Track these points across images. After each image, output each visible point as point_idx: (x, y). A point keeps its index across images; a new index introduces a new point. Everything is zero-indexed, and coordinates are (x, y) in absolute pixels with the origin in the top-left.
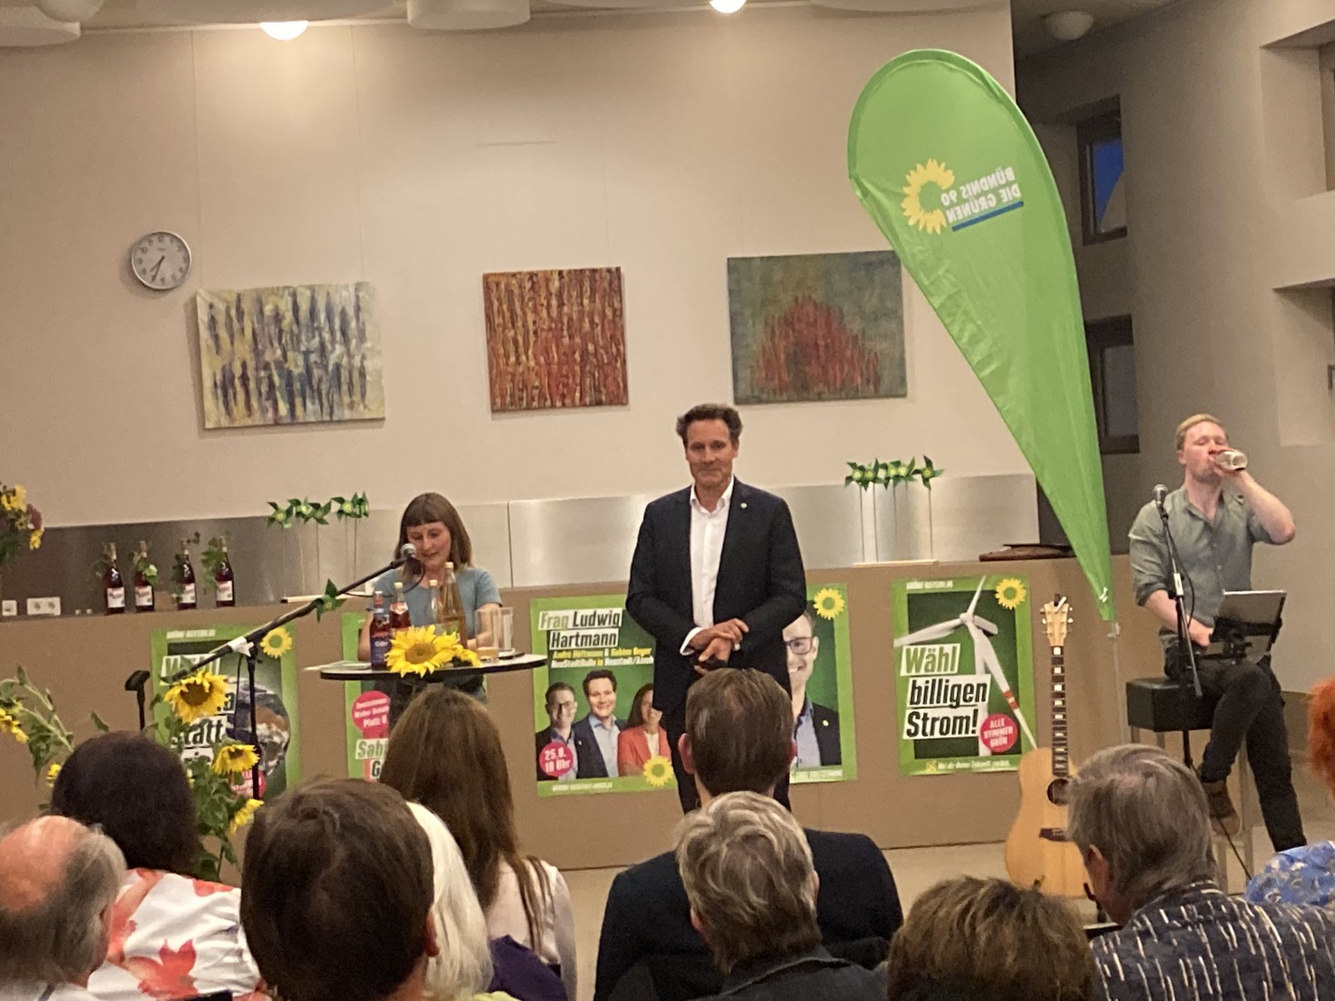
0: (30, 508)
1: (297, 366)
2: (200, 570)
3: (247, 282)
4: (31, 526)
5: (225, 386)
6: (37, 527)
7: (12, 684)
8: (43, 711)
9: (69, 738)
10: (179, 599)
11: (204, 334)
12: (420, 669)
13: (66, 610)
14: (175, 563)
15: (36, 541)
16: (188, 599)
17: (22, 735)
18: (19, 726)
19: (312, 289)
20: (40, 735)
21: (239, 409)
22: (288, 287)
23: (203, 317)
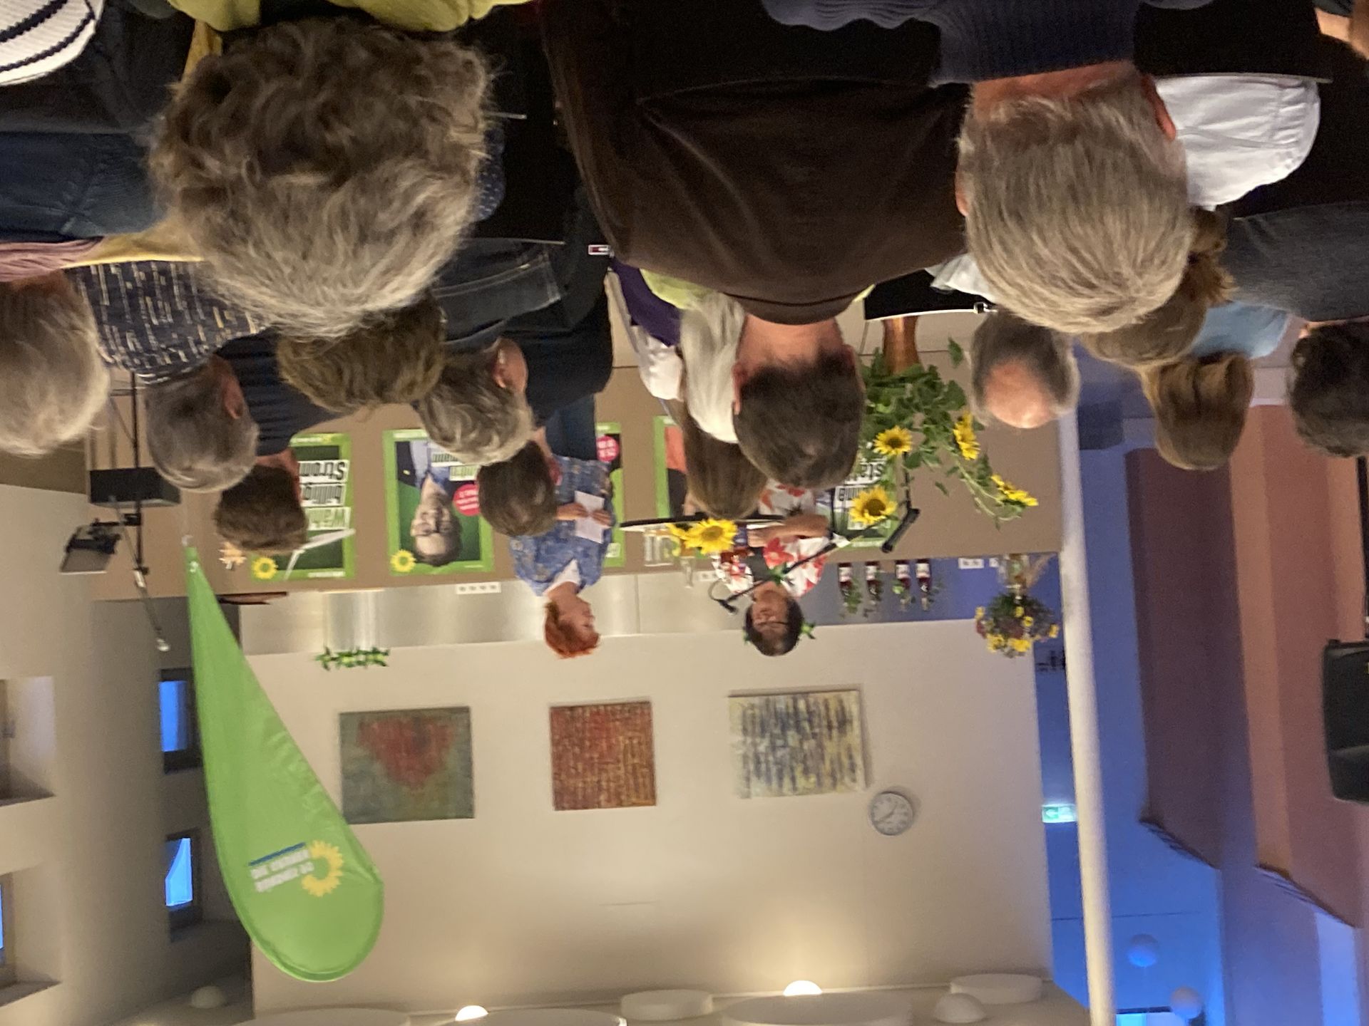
0: (984, 635)
1: (793, 736)
2: (862, 589)
3: (829, 798)
4: (983, 623)
5: (844, 722)
6: (979, 623)
7: (1005, 516)
8: (982, 498)
9: (963, 477)
10: (878, 569)
11: (859, 761)
13: (955, 562)
14: (881, 596)
15: (980, 612)
16: (872, 569)
17: (995, 478)
18: (998, 486)
19: (781, 794)
21: (833, 705)
22: (799, 794)
23: (860, 774)
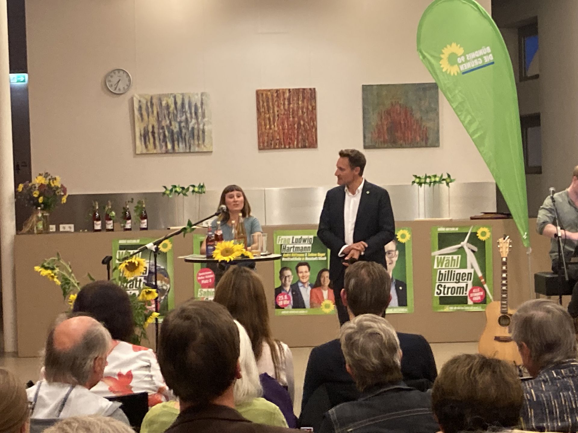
0: (62, 186)
1: (175, 127)
2: (134, 215)
3: (155, 92)
4: (62, 194)
5: (145, 136)
6: (65, 194)
7: (54, 260)
8: (67, 271)
9: (78, 284)
10: (124, 226)
11: (136, 113)
12: (227, 259)
13: (76, 230)
14: (123, 211)
15: (64, 200)
16: (128, 226)
17: (59, 283)
18: (57, 278)
19: (183, 95)
20: (66, 282)
21: (151, 146)
22: (171, 94)
23: (136, 106)
